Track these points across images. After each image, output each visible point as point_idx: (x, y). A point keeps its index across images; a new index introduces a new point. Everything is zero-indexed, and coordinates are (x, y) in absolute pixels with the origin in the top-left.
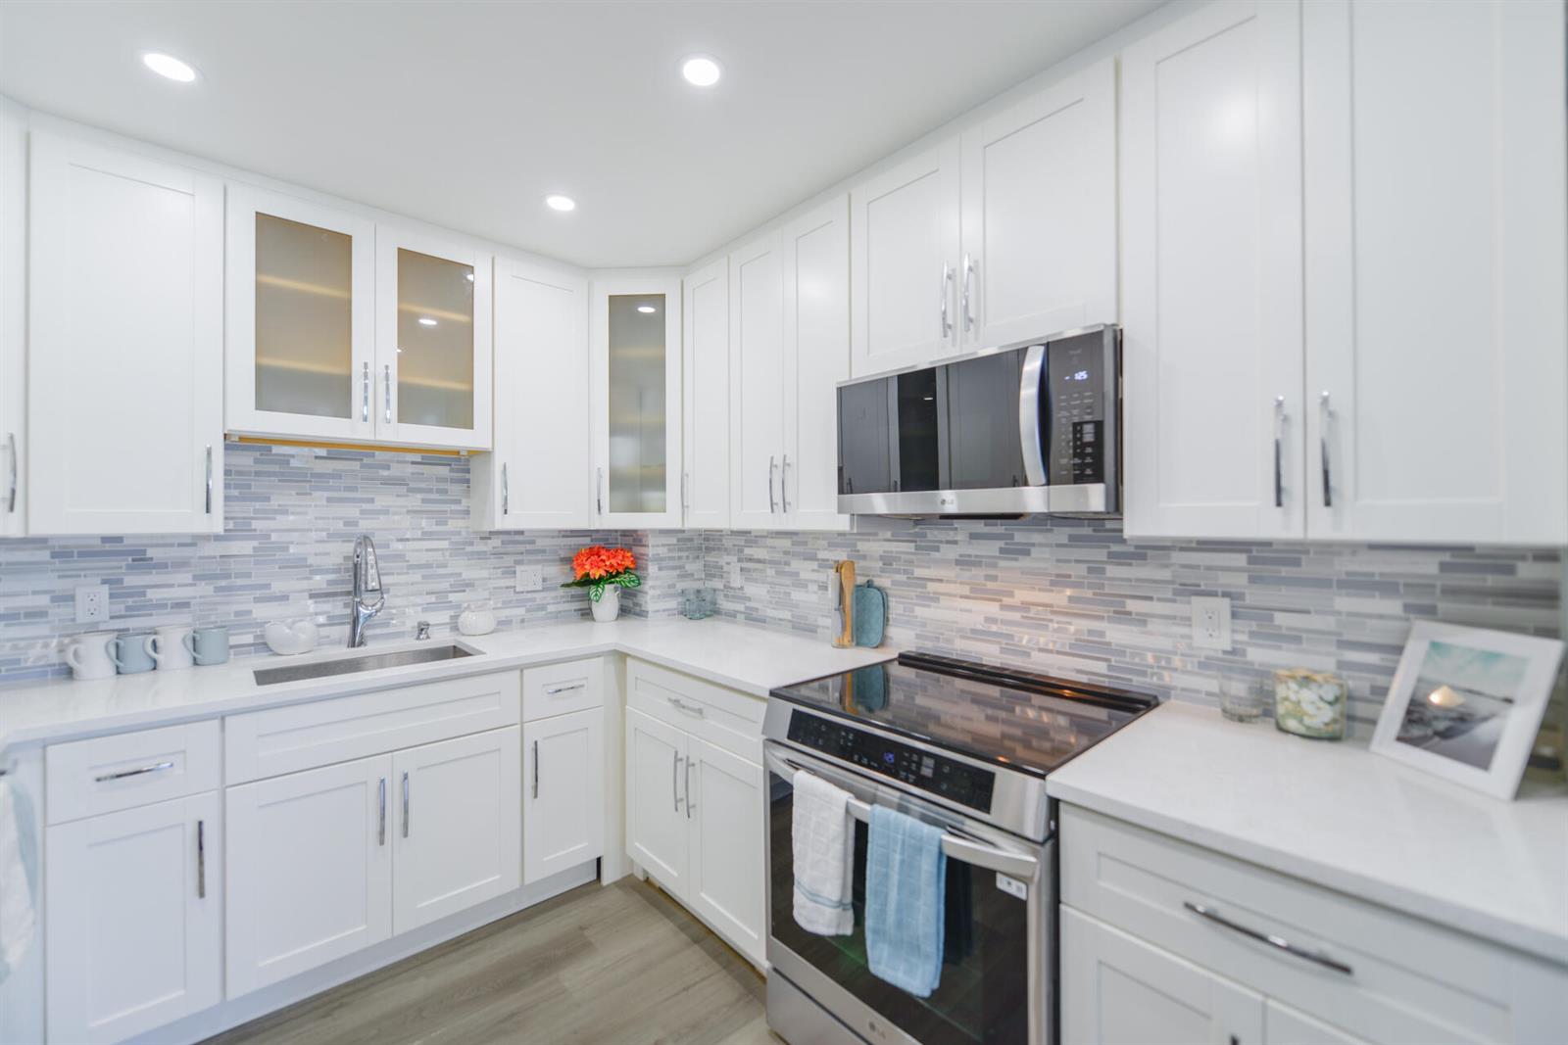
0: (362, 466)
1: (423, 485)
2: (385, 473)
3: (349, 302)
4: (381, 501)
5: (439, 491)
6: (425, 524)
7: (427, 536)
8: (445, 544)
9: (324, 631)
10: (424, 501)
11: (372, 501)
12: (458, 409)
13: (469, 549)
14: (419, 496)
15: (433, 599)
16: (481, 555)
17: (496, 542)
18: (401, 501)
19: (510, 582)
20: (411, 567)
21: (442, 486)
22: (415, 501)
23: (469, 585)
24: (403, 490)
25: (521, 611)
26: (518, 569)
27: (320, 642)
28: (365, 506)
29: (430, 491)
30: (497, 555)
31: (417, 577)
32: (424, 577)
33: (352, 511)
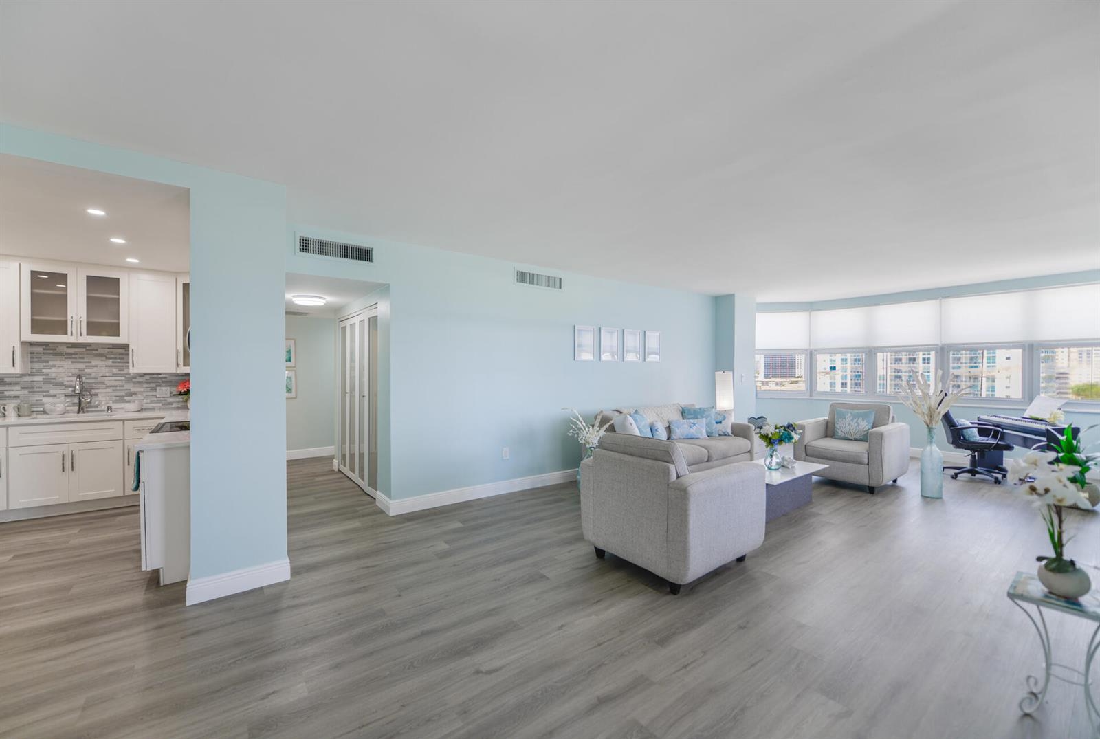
0: (87, 350)
1: (113, 356)
2: (96, 352)
3: (66, 295)
4: (94, 363)
5: (120, 358)
6: (115, 371)
7: (114, 375)
8: (123, 378)
9: (68, 408)
10: (113, 362)
11: (90, 362)
12: (114, 329)
13: (134, 380)
14: (111, 360)
15: (118, 398)
16: (140, 383)
17: (147, 377)
18: (103, 362)
19: (154, 393)
20: (107, 387)
21: (121, 356)
22: (110, 362)
23: (135, 394)
24: (104, 358)
25: (160, 405)
26: (158, 388)
27: (65, 412)
28: (87, 364)
29: (116, 358)
30: (148, 383)
31: (110, 390)
32: (113, 390)
33: (82, 366)
